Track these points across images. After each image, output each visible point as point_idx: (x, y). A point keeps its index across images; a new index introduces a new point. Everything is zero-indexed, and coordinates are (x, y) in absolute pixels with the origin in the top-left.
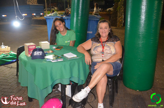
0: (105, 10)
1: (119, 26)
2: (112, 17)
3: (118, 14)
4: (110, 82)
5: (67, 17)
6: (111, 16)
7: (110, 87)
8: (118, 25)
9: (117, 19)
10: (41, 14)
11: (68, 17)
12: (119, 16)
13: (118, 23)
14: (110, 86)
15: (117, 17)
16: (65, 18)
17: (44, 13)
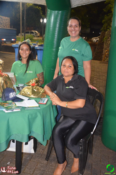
0: (90, 39)
1: (104, 61)
2: (97, 49)
3: (104, 45)
4: (81, 143)
5: (39, 47)
6: (96, 47)
7: (80, 149)
8: (103, 59)
9: (103, 51)
10: (13, 40)
11: (41, 48)
12: (105, 48)
13: (103, 56)
14: (81, 147)
15: (103, 48)
16: (38, 48)
17: (16, 39)
